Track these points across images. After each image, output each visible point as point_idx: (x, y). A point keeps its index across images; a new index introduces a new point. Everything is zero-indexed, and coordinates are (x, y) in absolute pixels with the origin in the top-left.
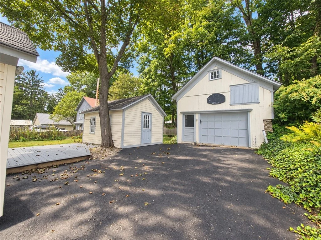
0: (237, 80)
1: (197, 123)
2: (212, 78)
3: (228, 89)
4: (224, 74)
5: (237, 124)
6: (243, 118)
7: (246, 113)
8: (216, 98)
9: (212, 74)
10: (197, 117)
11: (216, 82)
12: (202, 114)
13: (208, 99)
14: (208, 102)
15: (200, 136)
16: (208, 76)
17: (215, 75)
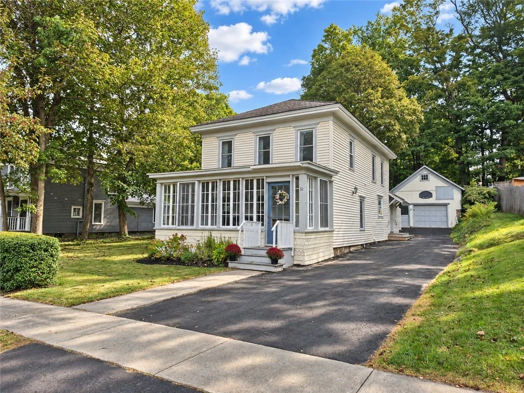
0: (441, 183)
1: (411, 213)
2: (422, 179)
3: (435, 189)
4: (431, 177)
5: (440, 212)
6: (443, 208)
7: (446, 205)
8: (426, 194)
9: (422, 176)
10: (411, 207)
11: (425, 182)
12: (415, 205)
13: (420, 194)
14: (420, 197)
15: (415, 221)
16: (419, 178)
17: (425, 178)
